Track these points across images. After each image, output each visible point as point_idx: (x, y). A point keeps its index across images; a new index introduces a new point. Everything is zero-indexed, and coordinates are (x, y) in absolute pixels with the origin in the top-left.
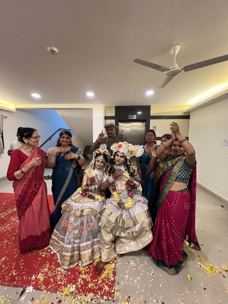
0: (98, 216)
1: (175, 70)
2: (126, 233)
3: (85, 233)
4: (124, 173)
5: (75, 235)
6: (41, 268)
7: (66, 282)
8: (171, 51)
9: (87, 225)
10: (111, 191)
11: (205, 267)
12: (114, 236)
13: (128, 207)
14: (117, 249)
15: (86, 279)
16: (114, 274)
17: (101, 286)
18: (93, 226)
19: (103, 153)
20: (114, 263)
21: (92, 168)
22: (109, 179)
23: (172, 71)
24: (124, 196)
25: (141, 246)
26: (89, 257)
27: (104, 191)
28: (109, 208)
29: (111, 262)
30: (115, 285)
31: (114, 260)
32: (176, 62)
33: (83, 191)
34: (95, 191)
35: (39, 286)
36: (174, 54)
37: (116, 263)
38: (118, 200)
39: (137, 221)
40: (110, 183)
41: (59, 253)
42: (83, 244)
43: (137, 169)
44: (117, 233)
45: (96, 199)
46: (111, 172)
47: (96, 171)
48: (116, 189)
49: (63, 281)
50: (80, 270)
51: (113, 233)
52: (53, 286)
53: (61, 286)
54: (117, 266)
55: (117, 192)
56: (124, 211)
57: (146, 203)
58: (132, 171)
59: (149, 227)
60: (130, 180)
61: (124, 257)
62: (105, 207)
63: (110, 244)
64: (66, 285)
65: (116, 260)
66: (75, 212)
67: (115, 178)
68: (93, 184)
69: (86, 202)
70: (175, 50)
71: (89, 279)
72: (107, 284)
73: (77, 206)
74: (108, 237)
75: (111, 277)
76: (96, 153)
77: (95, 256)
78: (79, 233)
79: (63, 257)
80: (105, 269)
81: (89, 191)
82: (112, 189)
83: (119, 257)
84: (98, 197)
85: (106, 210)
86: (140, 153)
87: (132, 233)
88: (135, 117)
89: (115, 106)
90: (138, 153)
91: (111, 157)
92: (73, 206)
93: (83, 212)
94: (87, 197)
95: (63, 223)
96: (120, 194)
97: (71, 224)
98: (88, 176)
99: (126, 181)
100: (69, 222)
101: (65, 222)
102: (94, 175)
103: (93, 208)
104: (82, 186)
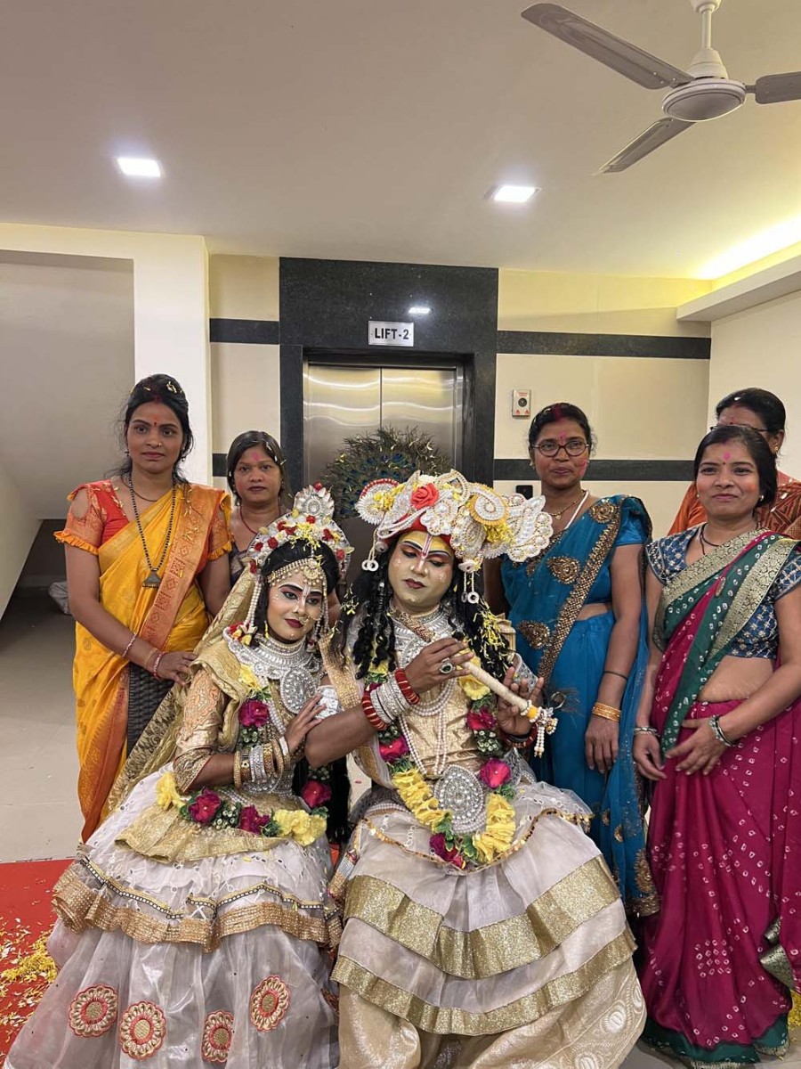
0: (310, 933)
9: (259, 997)
13: (496, 853)
18: (290, 999)
19: (320, 543)
21: (240, 635)
23: (696, 92)
24: (459, 795)
27: (319, 780)
32: (714, 47)
34: (265, 782)
36: (707, 2)
38: (434, 818)
40: (379, 726)
44: (442, 1019)
45: (285, 831)
47: (269, 656)
48: (410, 756)
51: (421, 1020)
55: (415, 772)
56: (473, 879)
57: (582, 822)
58: (493, 641)
66: (166, 922)
68: (258, 737)
69: (228, 855)
76: (272, 542)
78: (200, 1053)
81: (233, 786)
82: (388, 756)
84: (290, 820)
86: (531, 536)
88: (405, 338)
89: (281, 258)
90: (521, 540)
91: (364, 563)
92: (144, 892)
93: (225, 916)
94: (229, 827)
95: (80, 1010)
96: (435, 781)
97: (147, 1007)
98: (224, 690)
99: (471, 704)
100: (133, 998)
101: (93, 1001)
102: (261, 679)
103: (279, 885)
104: (183, 752)
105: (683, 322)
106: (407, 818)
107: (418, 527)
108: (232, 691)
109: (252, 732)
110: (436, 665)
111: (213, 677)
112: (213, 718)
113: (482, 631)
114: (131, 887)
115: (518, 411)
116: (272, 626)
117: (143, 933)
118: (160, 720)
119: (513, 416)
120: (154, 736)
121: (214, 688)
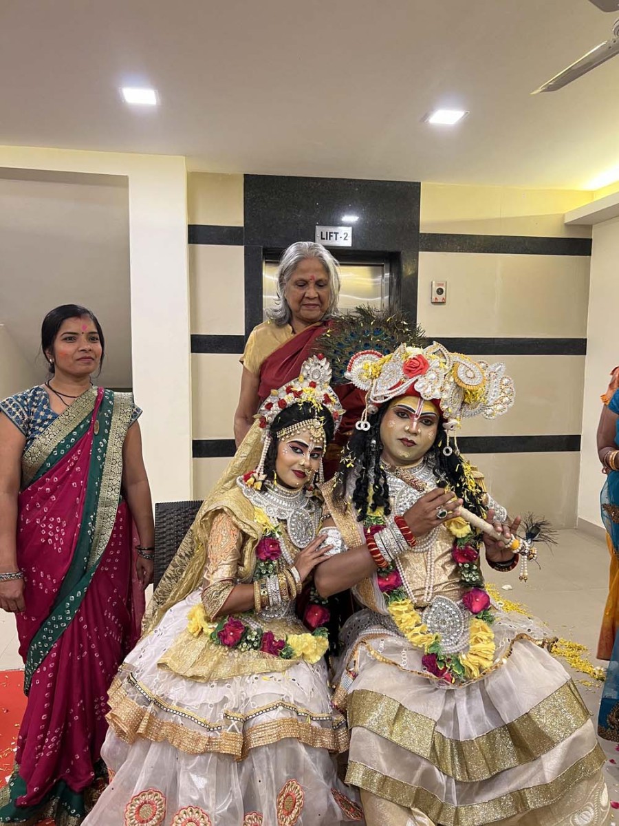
0: (322, 741)
9: (282, 799)
13: (481, 670)
19: (322, 406)
21: (253, 483)
24: (444, 621)
27: (320, 605)
38: (427, 640)
40: (383, 565)
44: (444, 811)
45: (298, 653)
47: (279, 500)
48: (403, 587)
51: (429, 808)
55: (409, 601)
56: (459, 693)
58: (472, 487)
76: (282, 403)
82: (386, 588)
84: (300, 643)
88: (345, 239)
89: (246, 176)
91: (358, 423)
92: (186, 708)
93: (252, 729)
94: (252, 649)
95: (134, 811)
96: (423, 609)
97: (194, 811)
98: (244, 530)
99: (456, 540)
100: (182, 802)
101: (145, 803)
102: (272, 520)
103: (295, 701)
104: (210, 585)
105: (569, 226)
106: (400, 642)
107: (412, 392)
108: (251, 531)
109: (268, 564)
110: (432, 512)
111: (234, 519)
112: (234, 555)
113: (463, 480)
114: (174, 704)
115: (436, 299)
116: (279, 475)
117: (187, 744)
118: (184, 555)
119: (433, 303)
120: (178, 569)
121: (234, 528)
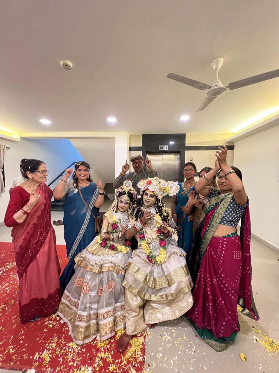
0: (121, 273)
1: (219, 87)
2: (158, 296)
3: (105, 295)
4: (154, 217)
5: (92, 298)
6: (46, 343)
7: (79, 363)
8: (212, 65)
9: (108, 285)
10: (138, 240)
11: (263, 343)
12: (143, 300)
13: (160, 262)
14: (147, 317)
15: (106, 359)
16: (143, 351)
17: (127, 369)
18: (115, 286)
19: (128, 191)
20: (142, 336)
21: (114, 210)
22: (136, 225)
23: (214, 89)
24: (155, 247)
25: (178, 314)
26: (110, 328)
27: (129, 241)
28: (135, 263)
29: (139, 335)
30: (145, 367)
31: (143, 333)
32: (219, 78)
33: (103, 240)
34: (117, 240)
35: (44, 369)
36: (217, 68)
37: (146, 336)
38: (148, 252)
39: (173, 280)
40: (137, 230)
41: (70, 322)
42: (102, 310)
43: (170, 212)
44: (146, 296)
45: (119, 250)
46: (139, 215)
47: (119, 214)
48: (145, 238)
49: (76, 361)
50: (98, 346)
51: (141, 296)
52: (62, 368)
53: (73, 369)
54: (147, 340)
55: (145, 241)
56: (155, 266)
57: (184, 256)
58: (164, 214)
59: (189, 289)
60: (163, 225)
61: (156, 327)
62: (130, 262)
63: (138, 310)
64: (79, 368)
65: (145, 332)
66: (92, 267)
67: (143, 224)
68: (116, 231)
69: (106, 254)
70: (217, 63)
71: (110, 359)
72: (134, 366)
73: (95, 260)
74: (135, 302)
75: (139, 356)
76: (119, 192)
77: (118, 326)
78: (97, 294)
79: (75, 327)
80: (131, 345)
81: (110, 240)
82: (140, 238)
83: (149, 328)
84: (121, 248)
85: (132, 265)
86: (174, 190)
87: (166, 295)
88: (166, 148)
89: (142, 135)
90: (172, 191)
91: (139, 196)
93: (103, 267)
94: (107, 248)
96: (149, 244)
97: (87, 284)
98: (109, 221)
99: (158, 228)
101: (79, 280)
102: (116, 219)
103: (115, 262)
104: (102, 234)
107: (147, 189)
109: (114, 230)
110: (146, 218)
111: (107, 219)
112: (107, 227)
121: (107, 221)
